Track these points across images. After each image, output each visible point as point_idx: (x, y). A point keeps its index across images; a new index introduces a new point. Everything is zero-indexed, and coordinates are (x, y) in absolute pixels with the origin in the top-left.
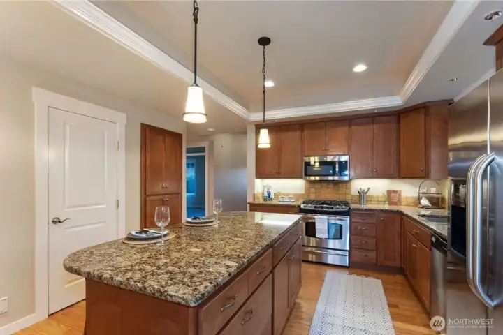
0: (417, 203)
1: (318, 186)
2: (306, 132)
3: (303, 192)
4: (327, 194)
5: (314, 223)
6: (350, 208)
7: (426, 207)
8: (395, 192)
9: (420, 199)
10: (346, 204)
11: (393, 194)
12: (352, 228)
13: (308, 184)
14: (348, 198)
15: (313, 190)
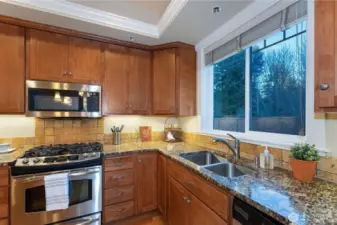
0: (164, 138)
2: (32, 42)
3: (32, 134)
4: (71, 135)
5: (43, 188)
6: (102, 155)
7: (171, 141)
8: (146, 128)
10: (97, 147)
11: (145, 131)
12: (106, 179)
14: (100, 138)
15: (49, 132)
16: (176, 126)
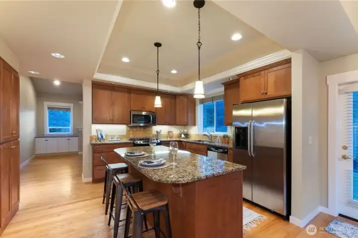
0: (180, 136)
1: (135, 129)
3: (125, 134)
7: (184, 138)
8: (171, 132)
9: (181, 134)
11: (170, 133)
13: (129, 128)
14: (151, 135)
15: (131, 132)
16: (185, 131)
